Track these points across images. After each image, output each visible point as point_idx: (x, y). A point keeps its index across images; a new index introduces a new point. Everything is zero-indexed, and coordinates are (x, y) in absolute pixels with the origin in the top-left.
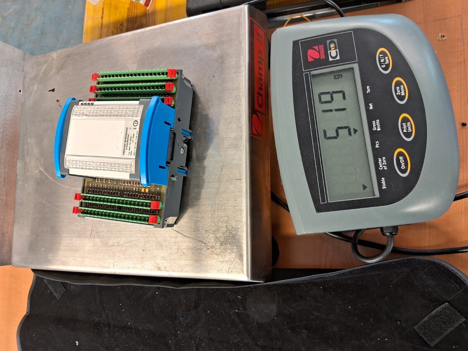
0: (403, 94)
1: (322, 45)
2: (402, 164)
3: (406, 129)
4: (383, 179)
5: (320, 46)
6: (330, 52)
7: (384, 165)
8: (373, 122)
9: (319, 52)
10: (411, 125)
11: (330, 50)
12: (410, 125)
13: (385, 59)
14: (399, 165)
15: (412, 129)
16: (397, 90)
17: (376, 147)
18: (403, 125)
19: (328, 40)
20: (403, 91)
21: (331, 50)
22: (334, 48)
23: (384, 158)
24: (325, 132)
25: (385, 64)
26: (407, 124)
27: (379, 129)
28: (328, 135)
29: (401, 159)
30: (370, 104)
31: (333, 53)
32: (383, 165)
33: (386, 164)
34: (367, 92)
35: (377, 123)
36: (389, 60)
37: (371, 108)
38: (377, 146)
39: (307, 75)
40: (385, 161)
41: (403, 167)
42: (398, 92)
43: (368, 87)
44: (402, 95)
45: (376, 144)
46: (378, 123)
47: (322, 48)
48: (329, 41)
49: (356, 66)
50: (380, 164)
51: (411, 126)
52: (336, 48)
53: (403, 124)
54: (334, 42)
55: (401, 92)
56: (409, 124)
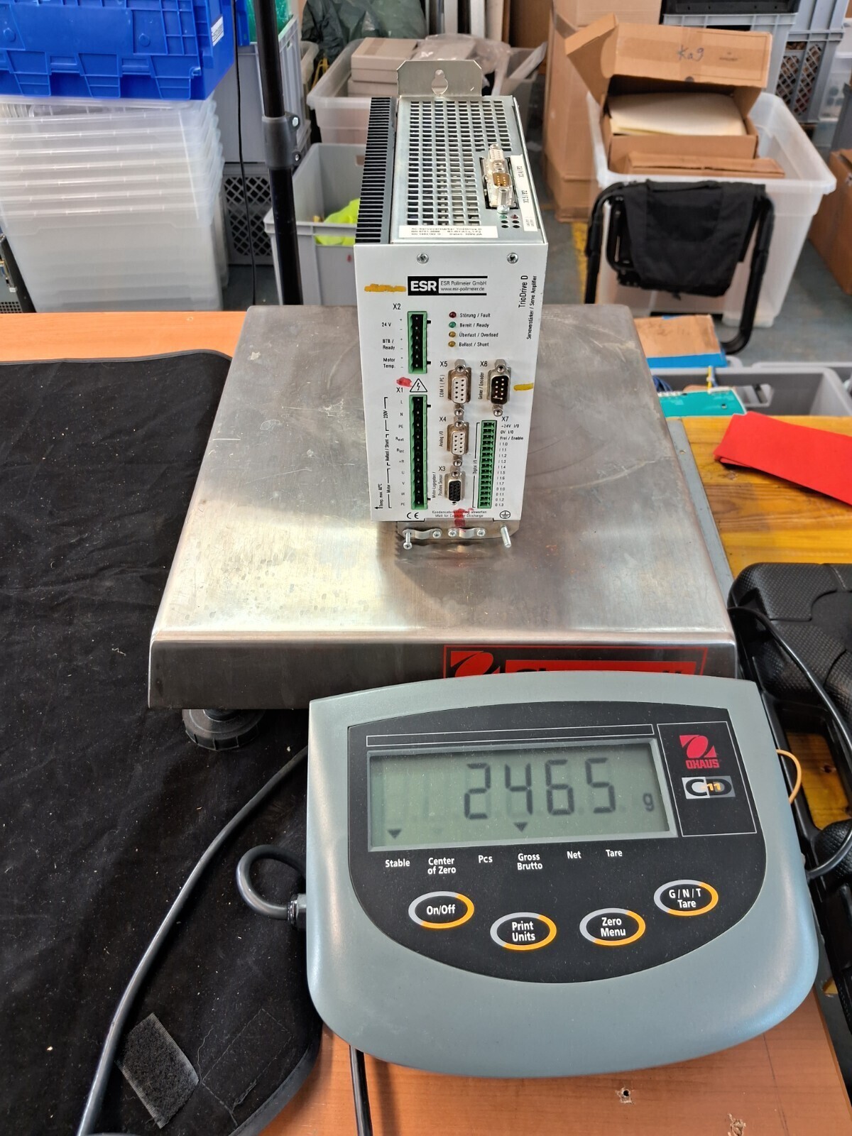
0: (603, 933)
1: (718, 765)
2: (437, 909)
3: (519, 929)
4: (408, 863)
5: (716, 760)
7: (438, 870)
10: (528, 943)
11: (707, 780)
12: (529, 939)
13: (690, 899)
14: (436, 902)
15: (519, 943)
16: (614, 920)
17: (480, 856)
18: (529, 923)
19: (732, 779)
20: (612, 933)
21: (708, 783)
22: (712, 789)
23: (454, 870)
25: (677, 898)
26: (531, 934)
27: (520, 867)
28: (512, 771)
29: (450, 908)
30: (579, 853)
31: (701, 787)
32: (437, 866)
33: (440, 872)
34: (608, 851)
35: (535, 864)
36: (689, 909)
37: (570, 855)
38: (481, 858)
39: (648, 730)
40: (446, 871)
41: (431, 911)
42: (610, 922)
43: (620, 853)
44: (602, 930)
45: (486, 858)
46: (534, 867)
47: (711, 765)
48: (730, 781)
49: (673, 833)
50: (441, 860)
51: (524, 941)
52: (712, 793)
53: (531, 924)
54: (727, 790)
55: (610, 928)
56: (531, 938)
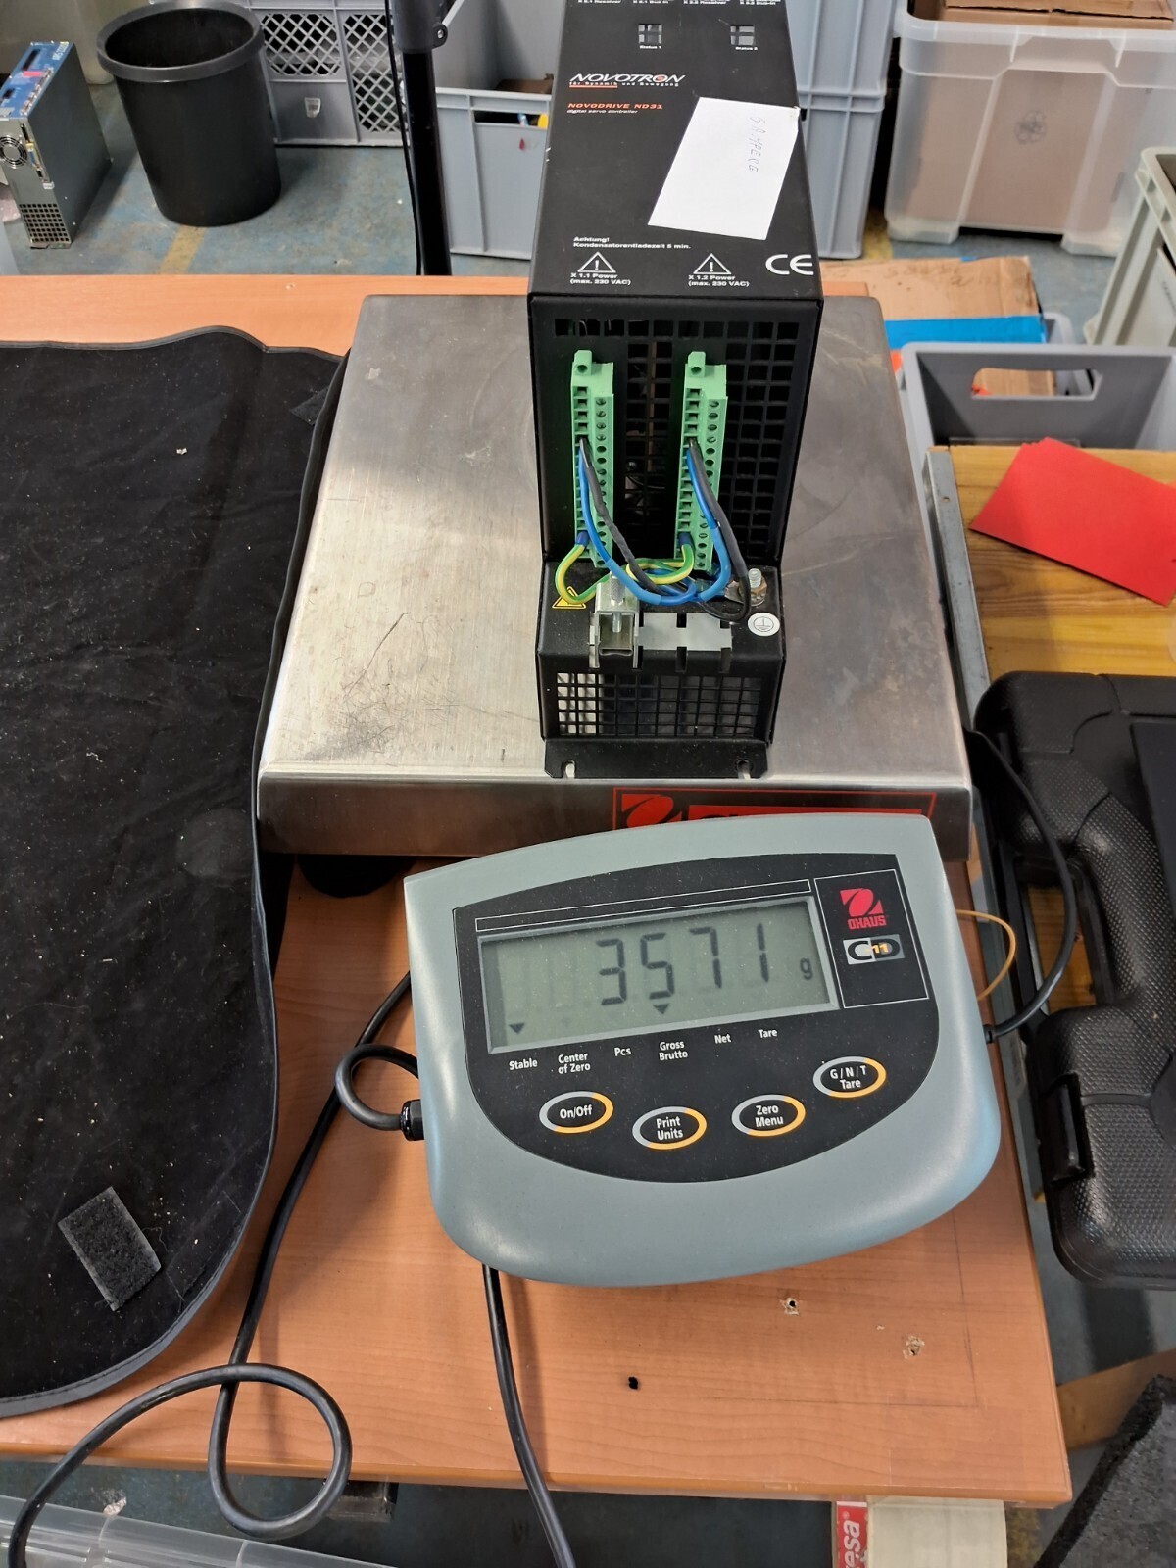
0: (759, 1122)
1: (884, 924)
2: (571, 1112)
3: (665, 1126)
4: (535, 1064)
5: (883, 917)
6: (866, 942)
7: (569, 1068)
8: (682, 1043)
9: (867, 915)
10: (675, 1140)
11: (872, 942)
12: (677, 1136)
13: (854, 1079)
14: (570, 1105)
15: (665, 1141)
16: (770, 1108)
17: (616, 1049)
18: (676, 1119)
19: (901, 939)
20: (767, 1123)
21: (873, 945)
22: (877, 951)
23: (588, 1067)
24: (660, 936)
25: (839, 1078)
26: (678, 1131)
27: (662, 1057)
28: (650, 944)
29: (585, 1109)
30: (728, 1036)
31: (865, 950)
32: (569, 1064)
33: (573, 1071)
34: (761, 1031)
35: (680, 1053)
36: (853, 1091)
37: (719, 1039)
39: (804, 886)
40: (579, 1069)
41: (565, 1114)
42: (766, 1111)
43: (774, 1033)
44: (757, 1120)
45: (624, 1050)
46: (679, 1056)
47: (877, 922)
48: (898, 941)
49: (833, 1005)
50: (573, 1056)
52: (878, 956)
53: (678, 1119)
54: (895, 951)
55: (766, 1117)
